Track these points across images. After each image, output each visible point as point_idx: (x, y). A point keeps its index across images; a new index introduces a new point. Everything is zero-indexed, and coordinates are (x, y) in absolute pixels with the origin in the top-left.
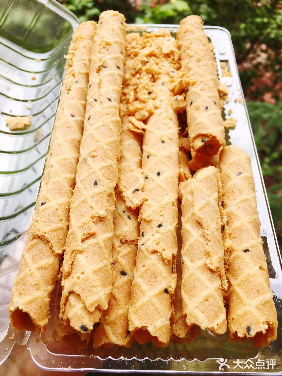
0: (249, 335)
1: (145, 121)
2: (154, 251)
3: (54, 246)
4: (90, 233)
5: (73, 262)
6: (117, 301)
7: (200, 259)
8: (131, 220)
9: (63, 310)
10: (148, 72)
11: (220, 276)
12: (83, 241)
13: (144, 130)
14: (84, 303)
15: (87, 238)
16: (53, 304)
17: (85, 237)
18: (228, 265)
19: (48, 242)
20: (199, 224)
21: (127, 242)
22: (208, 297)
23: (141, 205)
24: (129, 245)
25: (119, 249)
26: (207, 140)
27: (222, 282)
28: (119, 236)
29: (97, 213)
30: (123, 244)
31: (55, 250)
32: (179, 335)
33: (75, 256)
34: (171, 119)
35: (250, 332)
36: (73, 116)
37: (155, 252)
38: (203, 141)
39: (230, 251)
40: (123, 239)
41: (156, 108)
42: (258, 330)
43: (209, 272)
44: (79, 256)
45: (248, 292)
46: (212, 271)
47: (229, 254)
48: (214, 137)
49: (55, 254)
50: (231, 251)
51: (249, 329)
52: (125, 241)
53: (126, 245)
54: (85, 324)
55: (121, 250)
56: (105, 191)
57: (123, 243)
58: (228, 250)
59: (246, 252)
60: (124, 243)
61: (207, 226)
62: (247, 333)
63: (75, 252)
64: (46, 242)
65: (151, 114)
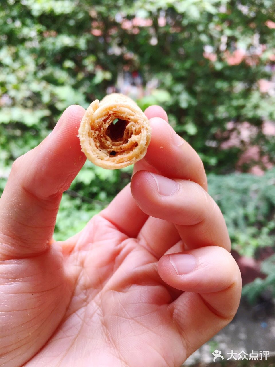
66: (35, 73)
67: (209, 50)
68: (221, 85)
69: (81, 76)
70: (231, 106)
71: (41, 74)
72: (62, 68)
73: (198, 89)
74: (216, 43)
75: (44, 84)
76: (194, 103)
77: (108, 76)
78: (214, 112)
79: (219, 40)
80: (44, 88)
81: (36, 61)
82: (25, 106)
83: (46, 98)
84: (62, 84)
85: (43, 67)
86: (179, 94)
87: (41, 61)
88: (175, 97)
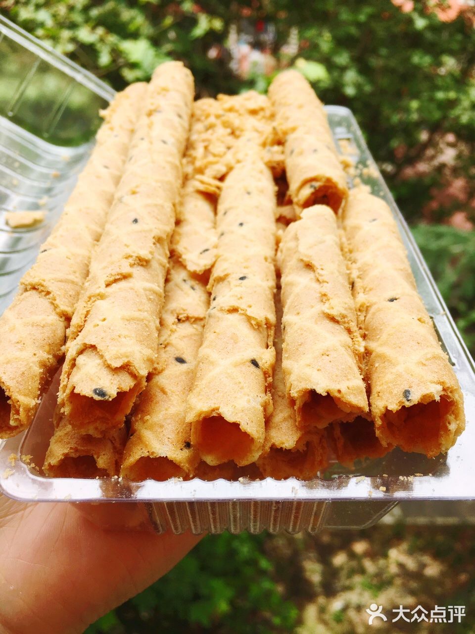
0: (408, 400)
1: (222, 179)
2: (232, 309)
3: (57, 298)
4: (121, 274)
5: (88, 312)
6: (167, 394)
7: (312, 307)
8: (196, 291)
9: (65, 383)
10: (226, 125)
11: (349, 331)
12: (108, 285)
13: (219, 188)
14: (102, 357)
15: (116, 281)
16: (50, 420)
17: (112, 279)
18: (365, 329)
19: (48, 293)
20: (309, 266)
21: (188, 318)
22: (328, 351)
23: (213, 266)
24: (192, 324)
25: (174, 327)
26: (317, 184)
27: (353, 341)
28: (175, 310)
29: (134, 252)
30: (181, 323)
31: (60, 305)
32: (283, 443)
33: (93, 304)
34: (261, 172)
35: (408, 396)
36: (106, 167)
37: (234, 310)
38: (312, 186)
39: (365, 309)
40: (181, 314)
41: (238, 162)
42: (425, 391)
43: (328, 322)
44: (99, 303)
45: (400, 347)
46: (333, 319)
47: (364, 314)
48: (329, 180)
49: (58, 310)
50: (367, 307)
51: (406, 393)
52: (184, 317)
53: (187, 325)
54: (103, 385)
55: (178, 329)
56: (151, 230)
57: (181, 321)
58: (361, 308)
59: (393, 301)
60: (184, 321)
61: (321, 265)
62: (404, 400)
63: (92, 298)
64: (43, 293)
65: (230, 169)
66: (86, 10)
68: (421, 59)
69: (168, 21)
70: (432, 99)
71: (95, 12)
73: (375, 62)
75: (101, 31)
76: (368, 88)
77: (218, 25)
80: (102, 40)
83: (105, 59)
84: (134, 35)
86: (343, 69)
88: (336, 74)
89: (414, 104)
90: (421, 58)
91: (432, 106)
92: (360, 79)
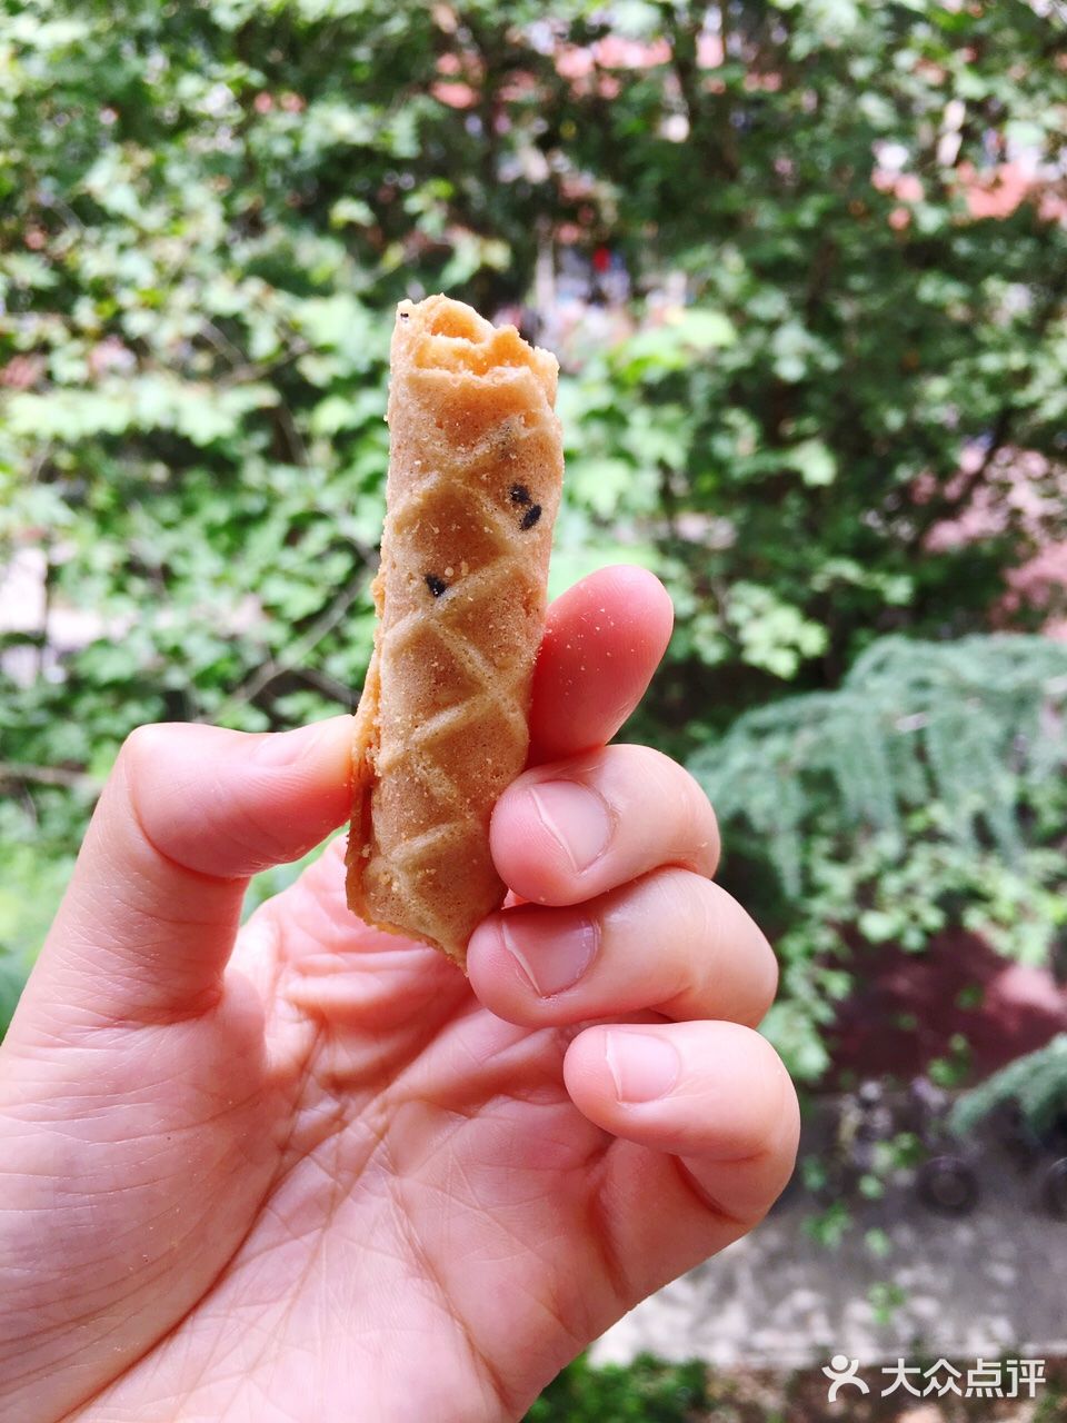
66: (223, 250)
67: (892, 157)
68: (933, 289)
69: (395, 256)
70: (974, 374)
71: (244, 252)
72: (323, 227)
73: (846, 310)
74: (924, 132)
75: (255, 287)
76: (830, 361)
77: (498, 255)
78: (907, 402)
79: (936, 117)
80: (257, 305)
81: (227, 200)
82: (185, 374)
83: (264, 343)
84: (325, 291)
85: (252, 225)
86: (773, 326)
87: (244, 202)
88: (757, 337)
89: (937, 387)
90: (938, 289)
91: (978, 389)
92: (811, 343)
